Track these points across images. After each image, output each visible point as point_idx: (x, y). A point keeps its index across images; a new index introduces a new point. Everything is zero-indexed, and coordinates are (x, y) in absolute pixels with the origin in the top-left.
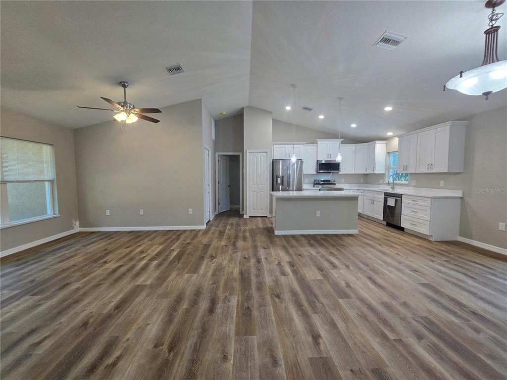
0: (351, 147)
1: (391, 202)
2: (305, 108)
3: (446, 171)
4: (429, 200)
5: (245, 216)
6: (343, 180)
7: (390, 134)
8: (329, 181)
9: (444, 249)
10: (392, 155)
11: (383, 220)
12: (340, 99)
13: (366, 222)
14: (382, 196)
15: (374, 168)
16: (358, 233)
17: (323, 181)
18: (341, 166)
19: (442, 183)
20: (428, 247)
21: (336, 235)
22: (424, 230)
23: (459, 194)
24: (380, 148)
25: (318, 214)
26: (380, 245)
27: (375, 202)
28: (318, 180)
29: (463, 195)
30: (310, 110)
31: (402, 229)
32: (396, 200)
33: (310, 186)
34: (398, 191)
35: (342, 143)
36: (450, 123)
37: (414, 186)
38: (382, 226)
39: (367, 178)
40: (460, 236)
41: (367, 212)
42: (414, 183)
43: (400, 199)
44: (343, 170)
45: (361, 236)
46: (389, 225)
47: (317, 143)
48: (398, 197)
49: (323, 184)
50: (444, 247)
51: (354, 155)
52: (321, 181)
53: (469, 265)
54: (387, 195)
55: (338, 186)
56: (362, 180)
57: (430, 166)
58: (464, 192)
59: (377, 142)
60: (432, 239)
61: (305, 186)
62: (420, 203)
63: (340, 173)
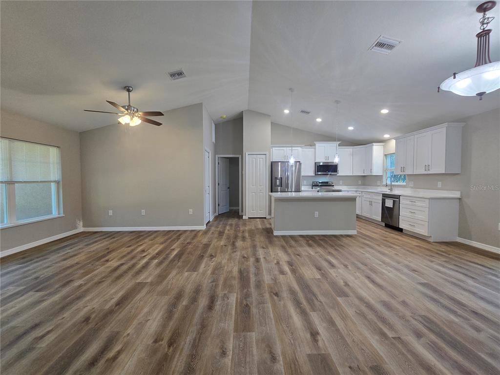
0: (349, 150)
1: (389, 203)
2: (303, 112)
3: (444, 172)
4: (427, 201)
5: (244, 217)
6: (341, 182)
7: (387, 136)
8: (327, 183)
9: (443, 250)
10: (389, 157)
11: (382, 221)
12: (337, 102)
13: (364, 223)
14: (381, 198)
15: (371, 170)
16: (356, 233)
17: (321, 183)
18: (339, 169)
19: (440, 184)
20: (427, 247)
21: (335, 236)
22: (423, 231)
23: (457, 194)
24: (377, 150)
25: (317, 214)
26: (379, 245)
27: (373, 203)
28: (317, 182)
29: (461, 196)
30: (308, 113)
31: (401, 230)
32: (394, 201)
33: (308, 188)
34: (396, 192)
35: (339, 145)
36: (446, 125)
37: (412, 188)
38: (380, 227)
39: (365, 180)
40: (459, 237)
41: (366, 214)
42: (411, 184)
43: (398, 200)
44: (341, 172)
45: (360, 236)
46: (388, 226)
47: (315, 145)
48: (396, 198)
49: (321, 186)
50: (444, 248)
51: (352, 157)
52: (320, 183)
53: (468, 265)
54: (385, 196)
55: (336, 188)
56: (360, 182)
57: (427, 167)
58: (461, 193)
59: (374, 144)
60: (431, 240)
61: (303, 188)
62: (418, 203)
63: (338, 175)
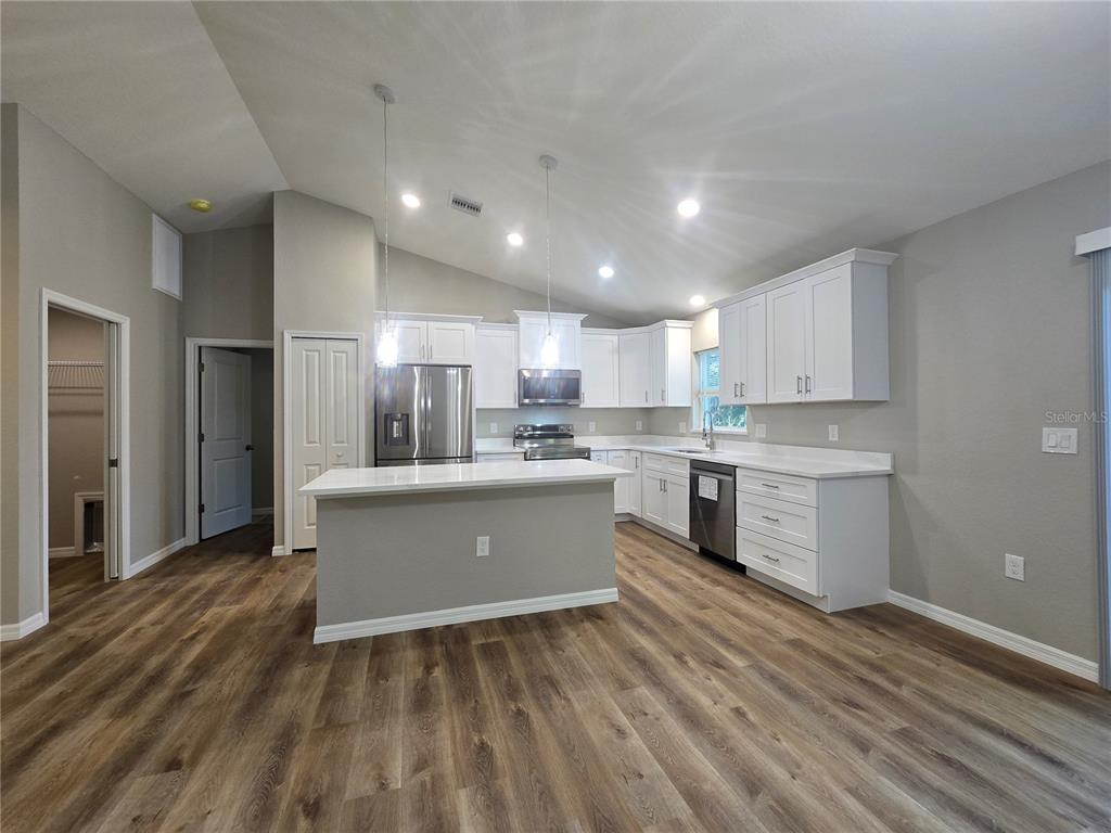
0: (610, 337)
1: (708, 489)
2: (458, 202)
3: (849, 396)
4: (812, 486)
5: (277, 551)
6: (592, 426)
7: (697, 301)
8: (555, 428)
10: (704, 357)
11: (692, 538)
12: (547, 161)
14: (686, 471)
15: (663, 391)
16: (615, 597)
17: (541, 428)
18: (584, 388)
19: (833, 433)
21: (544, 621)
22: (801, 577)
23: (881, 463)
24: (677, 337)
25: (483, 546)
27: (669, 486)
28: (526, 427)
29: (894, 466)
30: (475, 209)
31: (741, 569)
32: (720, 482)
33: (502, 445)
34: (725, 455)
35: (584, 324)
36: (850, 255)
37: (762, 441)
38: (689, 553)
39: (651, 420)
40: (892, 588)
41: (651, 516)
42: (761, 431)
43: (731, 479)
44: (591, 397)
45: (624, 611)
46: (706, 554)
47: (515, 321)
48: (725, 473)
49: (541, 436)
51: (616, 357)
52: (534, 428)
54: (699, 468)
55: (579, 442)
56: (639, 425)
57: (804, 383)
58: (894, 458)
59: (669, 323)
60: (827, 608)
61: (480, 445)
62: (785, 492)
63: (581, 406)
